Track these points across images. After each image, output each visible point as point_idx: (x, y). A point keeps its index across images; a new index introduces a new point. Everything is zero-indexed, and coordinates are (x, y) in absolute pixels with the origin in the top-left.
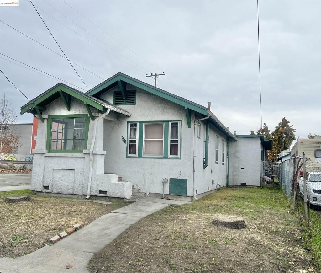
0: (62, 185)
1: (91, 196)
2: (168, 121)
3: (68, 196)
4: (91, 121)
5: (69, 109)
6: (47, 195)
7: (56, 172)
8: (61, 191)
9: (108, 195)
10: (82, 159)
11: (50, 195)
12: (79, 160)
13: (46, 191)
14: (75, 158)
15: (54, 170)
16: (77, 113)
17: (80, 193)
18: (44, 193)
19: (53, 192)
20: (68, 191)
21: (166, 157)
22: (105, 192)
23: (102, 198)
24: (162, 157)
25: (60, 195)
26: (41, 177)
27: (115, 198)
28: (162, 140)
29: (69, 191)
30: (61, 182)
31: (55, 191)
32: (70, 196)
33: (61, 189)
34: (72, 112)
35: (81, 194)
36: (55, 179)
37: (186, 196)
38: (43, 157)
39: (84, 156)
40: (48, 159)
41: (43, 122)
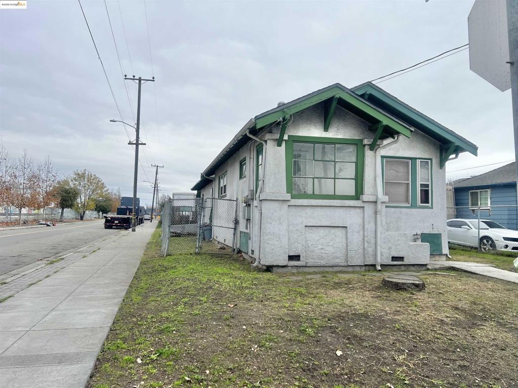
0: (324, 252)
1: (382, 265)
2: (416, 159)
3: (335, 269)
4: (369, 151)
5: (326, 129)
6: (295, 271)
7: (311, 231)
8: (322, 262)
9: (406, 262)
10: (358, 211)
11: (301, 270)
12: (353, 211)
13: (296, 265)
14: (344, 209)
15: (307, 228)
16: (340, 136)
17: (359, 262)
18: (290, 268)
19: (308, 265)
20: (336, 261)
21: (413, 206)
22: (401, 259)
23: (393, 267)
24: (410, 205)
25: (321, 269)
26: (285, 241)
27: (413, 265)
28: (409, 183)
29: (338, 261)
30: (320, 247)
31: (311, 262)
32: (340, 269)
33: (322, 258)
34: (331, 134)
35: (361, 264)
36: (310, 243)
37: (441, 255)
38: (285, 206)
39: (362, 205)
40: (293, 210)
41: (279, 145)
